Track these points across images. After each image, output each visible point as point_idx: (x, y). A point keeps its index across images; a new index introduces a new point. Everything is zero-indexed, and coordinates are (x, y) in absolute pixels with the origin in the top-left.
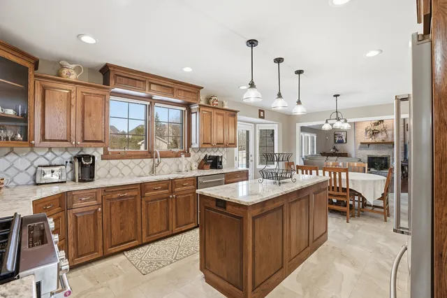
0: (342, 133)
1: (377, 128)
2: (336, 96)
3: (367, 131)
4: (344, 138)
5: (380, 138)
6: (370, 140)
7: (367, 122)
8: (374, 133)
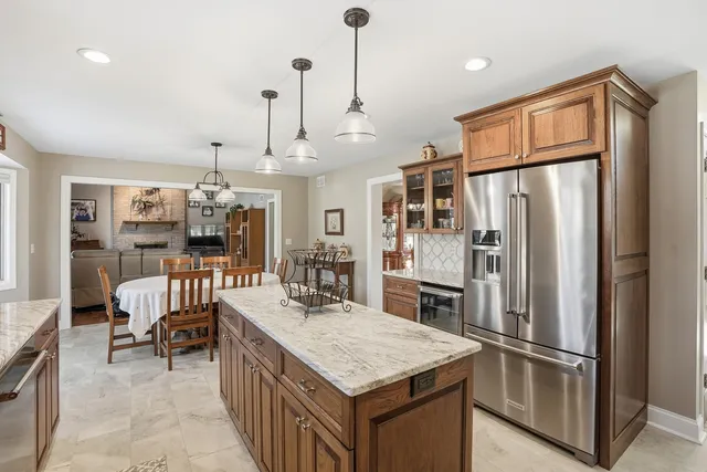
0: (88, 203)
1: (150, 198)
2: (217, 145)
3: (134, 202)
4: (90, 212)
5: (154, 215)
6: (140, 218)
7: (133, 187)
8: (147, 207)
